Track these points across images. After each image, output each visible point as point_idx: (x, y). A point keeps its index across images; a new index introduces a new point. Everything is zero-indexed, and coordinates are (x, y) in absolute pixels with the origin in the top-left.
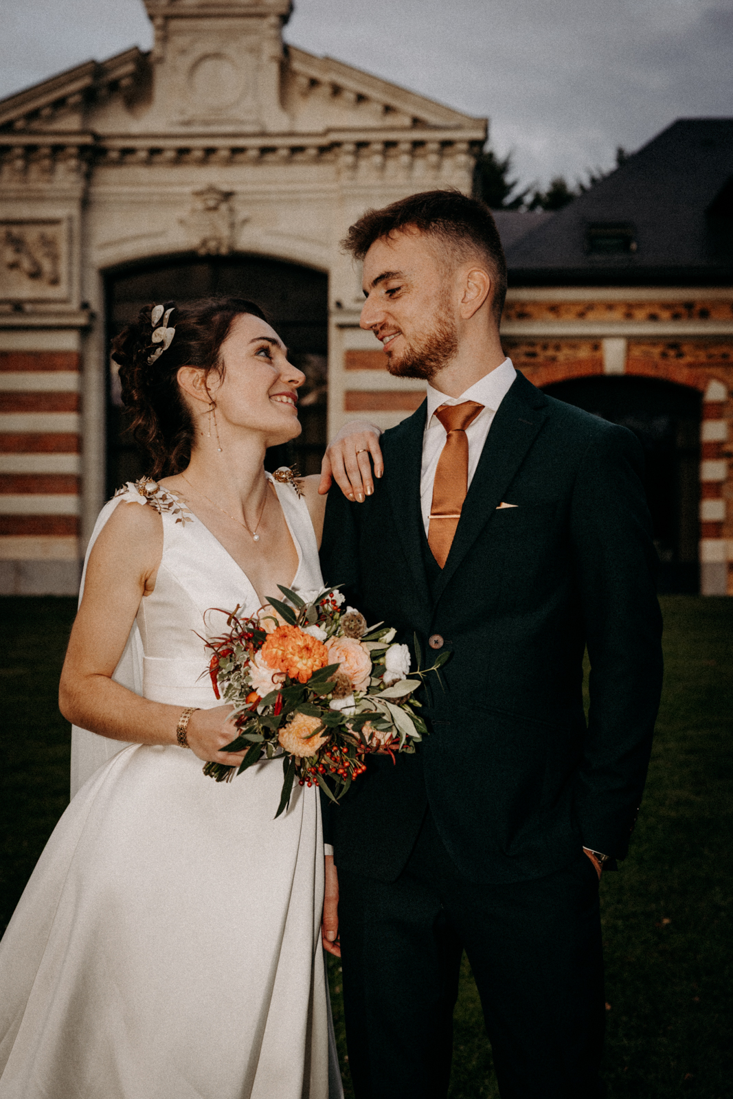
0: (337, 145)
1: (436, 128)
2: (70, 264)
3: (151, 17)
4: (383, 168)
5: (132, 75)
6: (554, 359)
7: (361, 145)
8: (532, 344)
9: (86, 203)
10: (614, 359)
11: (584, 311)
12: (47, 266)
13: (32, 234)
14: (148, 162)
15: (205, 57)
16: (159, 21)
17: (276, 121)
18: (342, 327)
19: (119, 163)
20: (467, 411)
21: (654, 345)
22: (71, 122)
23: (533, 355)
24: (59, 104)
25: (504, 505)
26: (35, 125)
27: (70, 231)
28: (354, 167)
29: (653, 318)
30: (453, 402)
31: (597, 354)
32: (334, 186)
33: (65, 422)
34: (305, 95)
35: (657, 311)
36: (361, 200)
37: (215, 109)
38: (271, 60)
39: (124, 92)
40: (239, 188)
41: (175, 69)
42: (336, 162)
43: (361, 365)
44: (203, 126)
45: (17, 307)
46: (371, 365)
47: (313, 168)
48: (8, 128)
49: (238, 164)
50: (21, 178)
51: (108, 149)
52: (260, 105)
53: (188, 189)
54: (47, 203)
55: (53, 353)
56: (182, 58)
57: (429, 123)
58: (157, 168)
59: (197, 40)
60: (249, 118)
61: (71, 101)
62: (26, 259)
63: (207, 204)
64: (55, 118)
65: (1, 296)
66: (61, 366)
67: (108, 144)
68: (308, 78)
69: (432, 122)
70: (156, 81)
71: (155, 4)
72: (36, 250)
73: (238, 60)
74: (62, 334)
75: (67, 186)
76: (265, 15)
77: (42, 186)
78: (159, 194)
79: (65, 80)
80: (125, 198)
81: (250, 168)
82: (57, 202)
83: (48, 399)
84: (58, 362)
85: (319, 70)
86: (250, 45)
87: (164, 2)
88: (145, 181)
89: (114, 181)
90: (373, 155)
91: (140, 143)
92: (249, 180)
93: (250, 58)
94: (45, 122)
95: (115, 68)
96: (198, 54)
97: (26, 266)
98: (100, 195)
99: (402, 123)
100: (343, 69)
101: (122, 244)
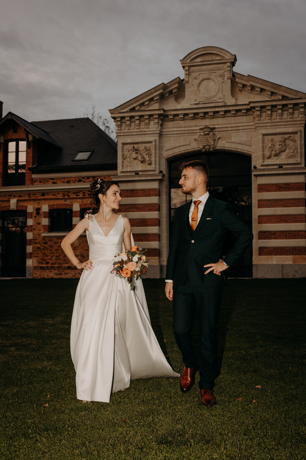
0: (254, 108)
1: (292, 99)
2: (155, 157)
3: (184, 67)
4: (271, 115)
5: (177, 88)
7: (262, 107)
9: (161, 135)
12: (147, 158)
13: (142, 147)
14: (183, 119)
15: (203, 80)
16: (187, 68)
17: (231, 101)
18: (256, 176)
19: (173, 120)
20: (199, 202)
22: (156, 106)
24: (152, 99)
25: (208, 219)
26: (143, 108)
27: (155, 145)
28: (260, 116)
30: (197, 200)
32: (253, 124)
33: (154, 215)
34: (241, 91)
36: (263, 128)
37: (207, 98)
38: (228, 79)
39: (174, 94)
40: (217, 126)
41: (193, 85)
42: (253, 115)
43: (264, 190)
44: (203, 105)
45: (137, 173)
46: (268, 190)
47: (245, 117)
48: (133, 110)
49: (216, 118)
50: (138, 127)
51: (169, 115)
52: (224, 95)
53: (198, 128)
54: (147, 135)
55: (150, 190)
56: (195, 81)
57: (289, 97)
58: (187, 121)
59: (201, 74)
60: (220, 101)
61: (155, 99)
62: (140, 156)
63: (205, 133)
64: (150, 105)
65: (131, 170)
66: (153, 194)
67: (169, 113)
68: (242, 84)
69: (290, 97)
70: (186, 90)
71: (185, 62)
72: (143, 153)
73: (216, 80)
74: (153, 183)
75: (154, 129)
76: (225, 63)
77: (145, 130)
78: (187, 130)
79: (153, 91)
80: (175, 133)
81: (221, 119)
82: (151, 135)
83: (148, 207)
84: (151, 193)
85: (246, 81)
86: (220, 74)
87: (188, 61)
88: (182, 126)
89: (171, 127)
90: (267, 111)
91: (180, 112)
92: (221, 123)
93: (220, 79)
94: (146, 107)
95: (171, 86)
96: (201, 79)
97: (140, 159)
98: (166, 132)
99: (278, 98)
100: (255, 80)
101: (174, 149)
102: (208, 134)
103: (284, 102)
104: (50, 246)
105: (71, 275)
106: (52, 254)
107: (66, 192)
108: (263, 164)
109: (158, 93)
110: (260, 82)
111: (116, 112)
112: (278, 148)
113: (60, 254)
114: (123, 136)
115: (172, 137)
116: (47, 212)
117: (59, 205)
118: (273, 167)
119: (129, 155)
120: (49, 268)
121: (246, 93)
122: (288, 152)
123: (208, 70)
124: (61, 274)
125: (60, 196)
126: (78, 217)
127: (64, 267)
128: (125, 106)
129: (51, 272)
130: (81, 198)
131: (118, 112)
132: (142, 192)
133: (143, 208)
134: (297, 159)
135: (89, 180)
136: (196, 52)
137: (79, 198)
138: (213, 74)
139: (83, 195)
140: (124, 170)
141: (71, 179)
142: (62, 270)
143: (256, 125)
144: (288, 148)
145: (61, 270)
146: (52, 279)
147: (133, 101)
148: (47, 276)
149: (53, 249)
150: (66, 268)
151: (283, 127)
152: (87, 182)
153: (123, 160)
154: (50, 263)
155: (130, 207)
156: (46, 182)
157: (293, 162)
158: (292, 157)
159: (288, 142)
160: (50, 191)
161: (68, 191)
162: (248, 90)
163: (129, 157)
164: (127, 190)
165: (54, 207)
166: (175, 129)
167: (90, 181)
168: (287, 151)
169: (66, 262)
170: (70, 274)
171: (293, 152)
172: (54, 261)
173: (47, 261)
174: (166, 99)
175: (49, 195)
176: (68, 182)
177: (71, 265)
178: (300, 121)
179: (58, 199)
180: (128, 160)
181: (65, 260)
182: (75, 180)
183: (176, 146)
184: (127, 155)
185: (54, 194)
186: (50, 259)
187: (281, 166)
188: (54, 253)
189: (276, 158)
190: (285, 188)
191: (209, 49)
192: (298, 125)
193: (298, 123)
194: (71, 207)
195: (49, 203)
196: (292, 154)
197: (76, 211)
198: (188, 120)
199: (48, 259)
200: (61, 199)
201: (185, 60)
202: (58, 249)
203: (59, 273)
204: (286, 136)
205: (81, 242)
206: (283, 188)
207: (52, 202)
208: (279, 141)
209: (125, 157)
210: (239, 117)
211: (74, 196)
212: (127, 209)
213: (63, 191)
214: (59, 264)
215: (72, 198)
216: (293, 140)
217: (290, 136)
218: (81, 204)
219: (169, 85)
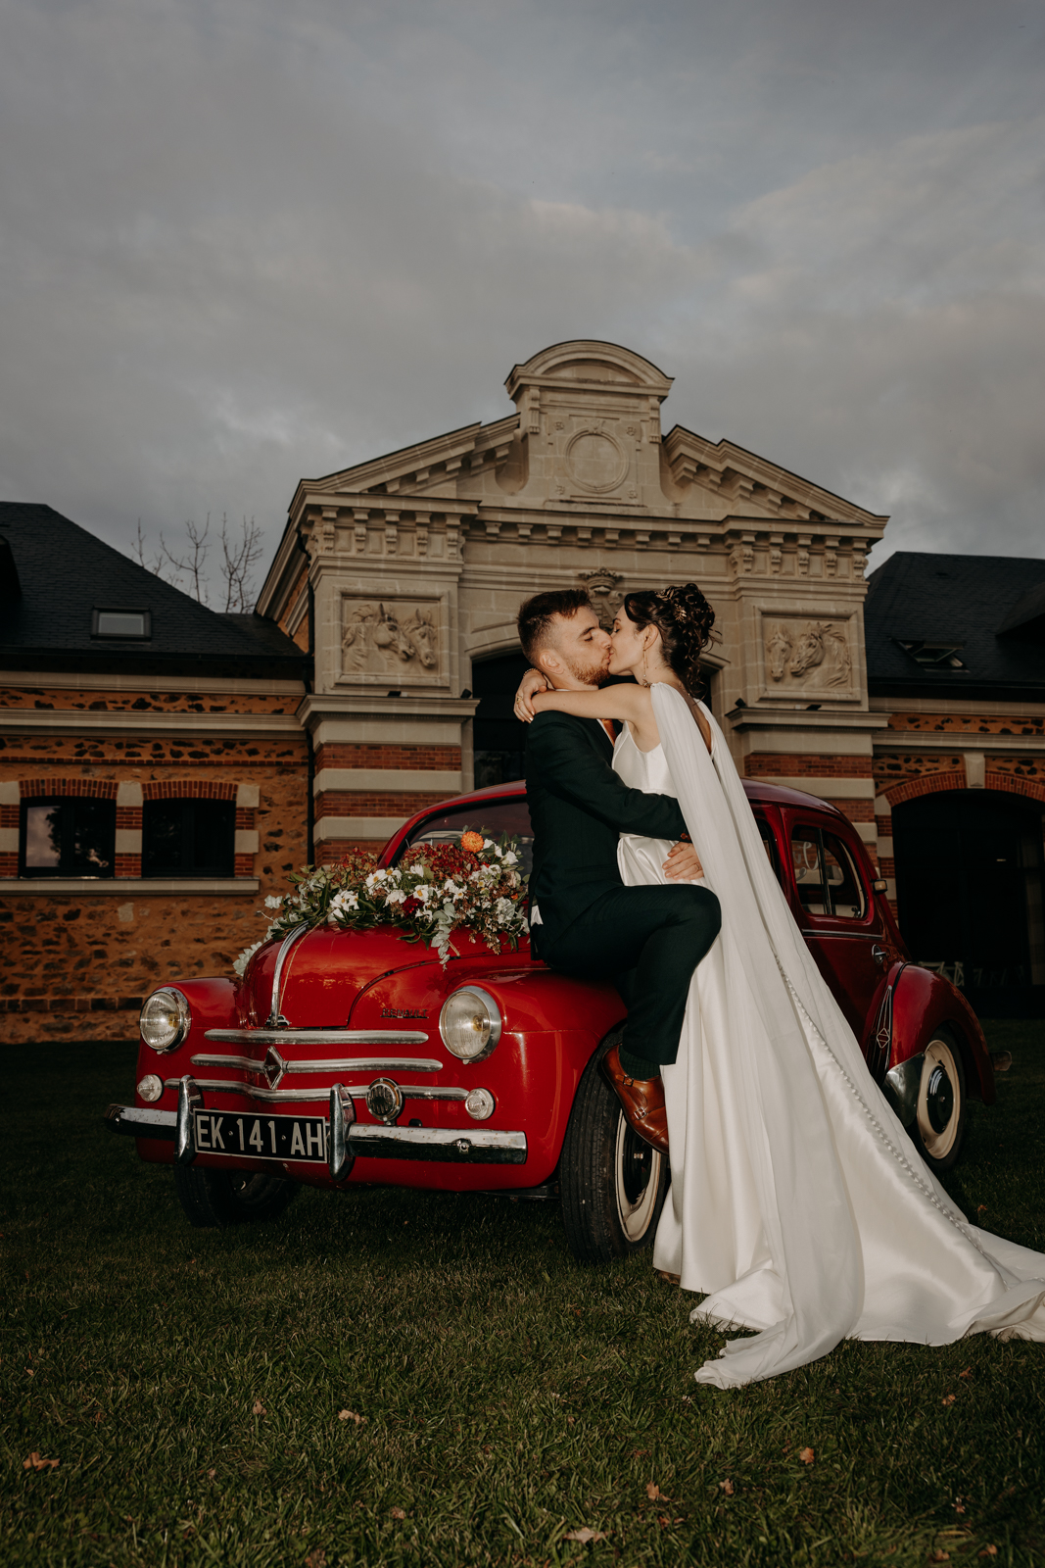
0: (736, 534)
1: (837, 524)
2: (451, 648)
4: (781, 561)
5: (510, 445)
6: (918, 771)
7: (761, 536)
8: (895, 757)
9: (463, 580)
10: (975, 771)
11: (942, 724)
12: (424, 649)
13: (404, 611)
14: (529, 541)
15: (583, 435)
16: (535, 392)
17: (661, 506)
18: (745, 727)
19: (495, 540)
21: (1009, 760)
22: (449, 489)
23: (897, 767)
24: (440, 467)
26: (411, 490)
27: (450, 609)
28: (753, 559)
29: (1005, 732)
31: (958, 767)
35: (1009, 726)
36: (760, 594)
37: (595, 490)
38: (652, 442)
39: (498, 463)
40: (625, 575)
41: (552, 444)
42: (728, 554)
43: (768, 770)
44: (586, 506)
45: (394, 693)
46: (779, 770)
47: (702, 558)
48: (380, 490)
49: (623, 549)
50: (392, 548)
51: (486, 524)
52: (642, 488)
53: (570, 572)
54: (422, 577)
55: (432, 747)
56: (559, 433)
57: (829, 518)
58: (537, 547)
59: (574, 416)
60: (633, 502)
61: (450, 468)
62: (402, 638)
63: (597, 589)
64: (430, 484)
65: (372, 680)
66: (442, 764)
67: (488, 516)
68: (696, 465)
69: (832, 517)
70: (530, 455)
71: (529, 374)
72: (410, 630)
73: (618, 440)
74: (445, 726)
75: (445, 560)
76: (645, 397)
77: (415, 557)
78: (541, 576)
79: (448, 442)
80: (504, 579)
81: (636, 554)
82: (433, 577)
83: (427, 801)
84: (438, 759)
85: (709, 455)
86: (629, 426)
87: (539, 372)
88: (525, 561)
89: (490, 559)
90: (771, 548)
91: (523, 518)
92: (637, 567)
93: (631, 439)
94: (419, 487)
95: (494, 436)
96: (576, 431)
97: (403, 647)
98: (476, 572)
99: (799, 516)
100: (742, 457)
101: (500, 629)
102: (606, 594)
103: (819, 530)
104: (23, 929)
105: (108, 1032)
106: (29, 956)
107: (88, 739)
108: (765, 695)
109: (460, 450)
110: (755, 463)
111: (325, 491)
112: (804, 654)
113: (62, 956)
114: (343, 568)
115: (493, 592)
116: (14, 806)
117: (64, 785)
118: (790, 706)
119: (366, 634)
120: (19, 1006)
121: (704, 490)
122: (829, 669)
123: (594, 407)
124: (66, 1029)
125: (67, 752)
126: (136, 828)
127: (80, 1000)
128: (356, 474)
129: (27, 1021)
130: (149, 764)
131: (333, 492)
132: (408, 753)
133: (412, 806)
134: (850, 690)
135: (174, 704)
136: (564, 350)
137: (140, 764)
138: (608, 421)
139: (154, 756)
140: (345, 679)
141: (111, 697)
142: (73, 1015)
143: (742, 584)
144: (827, 656)
145: (66, 1015)
146: (31, 1045)
147: (383, 464)
148: (12, 1036)
149: (34, 940)
150: (90, 1008)
151: (810, 596)
152: (169, 711)
153: (343, 647)
154: (22, 988)
155: (368, 800)
156: (9, 702)
157: (843, 697)
158: (839, 682)
159: (829, 641)
160: (26, 733)
161: (99, 737)
162: (712, 481)
163: (365, 639)
164: (358, 746)
165: (43, 790)
166: (505, 569)
167: (178, 709)
168: (825, 666)
169: (85, 983)
170: (101, 1029)
171: (841, 670)
172: (39, 983)
173: (8, 982)
174: (473, 473)
175: (20, 746)
176: (98, 706)
177: (107, 997)
178: (854, 585)
179: (60, 762)
180: (363, 646)
181: (82, 979)
182: (124, 702)
183: (505, 621)
184: (358, 631)
185: (43, 744)
186: (23, 976)
187: (814, 706)
188: (37, 953)
189: (797, 681)
190: (823, 767)
191: (600, 348)
192: (849, 598)
193: (850, 590)
194: (109, 794)
195: (22, 775)
196: (838, 675)
197: (131, 809)
198: (541, 547)
199: (15, 975)
200: (70, 762)
201: (531, 367)
202: (55, 939)
203: (60, 1026)
204: (824, 623)
205: (146, 914)
206: (817, 767)
207: (33, 774)
208: (803, 635)
209: (349, 636)
210: (687, 556)
211: (121, 756)
212: (355, 805)
213: (80, 737)
214: (57, 991)
215: (114, 763)
216: (837, 637)
217: (830, 626)
218: (149, 785)
219: (488, 433)
